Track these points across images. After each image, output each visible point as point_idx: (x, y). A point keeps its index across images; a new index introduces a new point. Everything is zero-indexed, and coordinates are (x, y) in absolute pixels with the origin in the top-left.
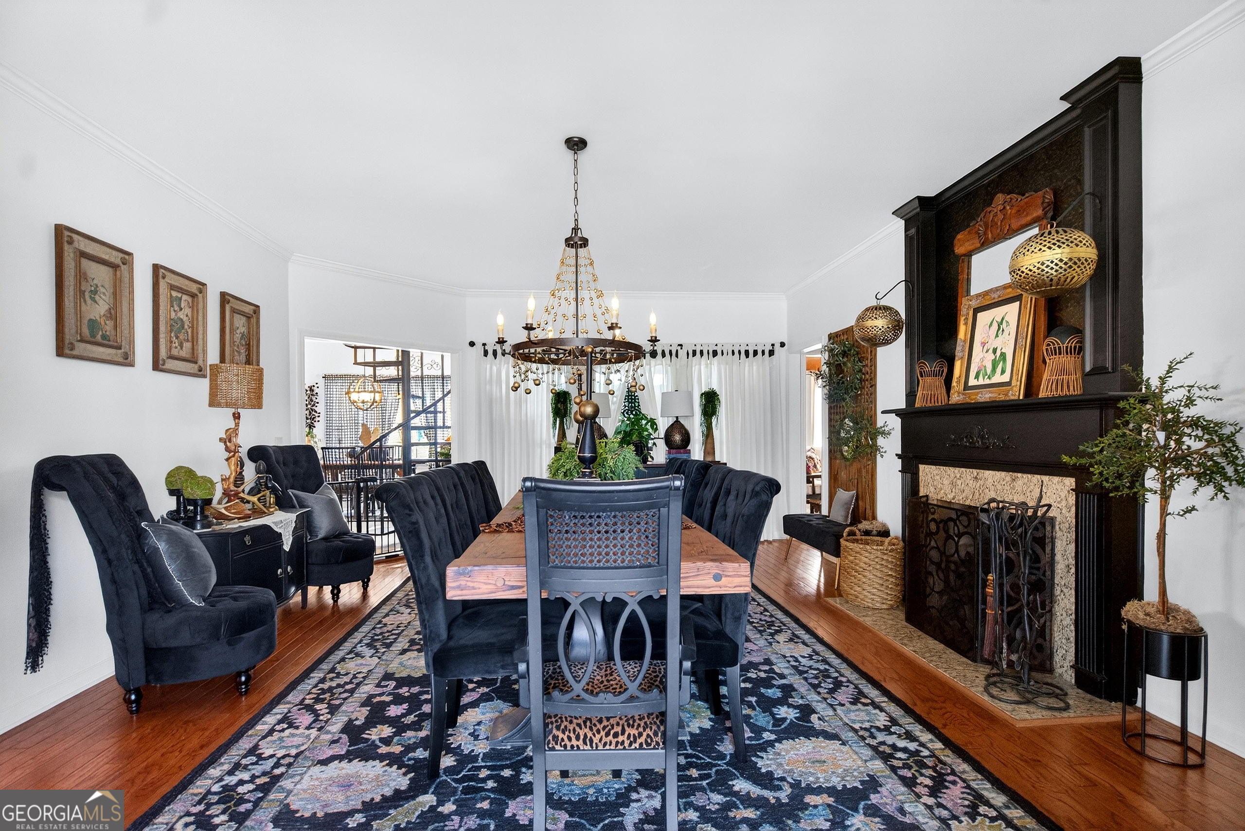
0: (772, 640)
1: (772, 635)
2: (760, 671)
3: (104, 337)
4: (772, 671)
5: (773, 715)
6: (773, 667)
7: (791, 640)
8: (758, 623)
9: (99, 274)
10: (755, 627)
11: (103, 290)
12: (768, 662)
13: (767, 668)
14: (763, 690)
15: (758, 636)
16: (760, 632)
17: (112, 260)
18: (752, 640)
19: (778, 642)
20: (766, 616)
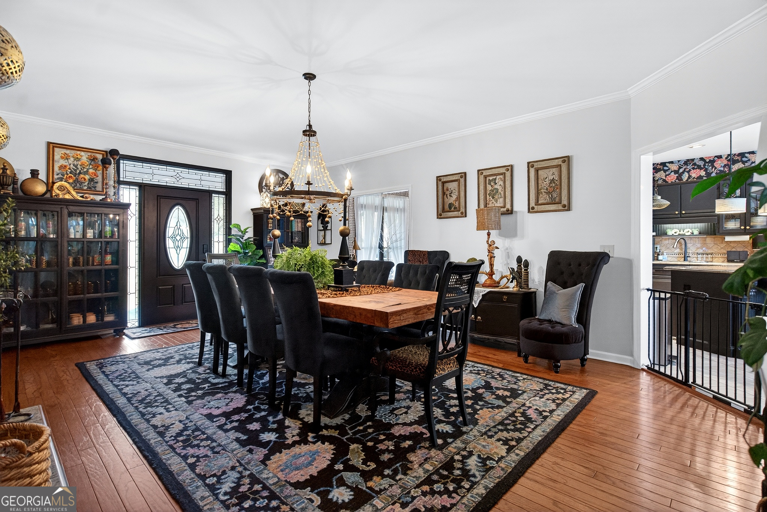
0: (187, 421)
1: (186, 429)
2: (195, 396)
3: (455, 208)
4: (186, 398)
5: (187, 378)
6: (185, 400)
7: (167, 428)
8: (202, 440)
9: (453, 186)
10: (204, 433)
11: (454, 191)
12: (190, 403)
13: (190, 399)
14: (193, 386)
15: (199, 423)
16: (197, 429)
17: (457, 178)
18: (204, 417)
19: (180, 421)
20: (193, 456)
